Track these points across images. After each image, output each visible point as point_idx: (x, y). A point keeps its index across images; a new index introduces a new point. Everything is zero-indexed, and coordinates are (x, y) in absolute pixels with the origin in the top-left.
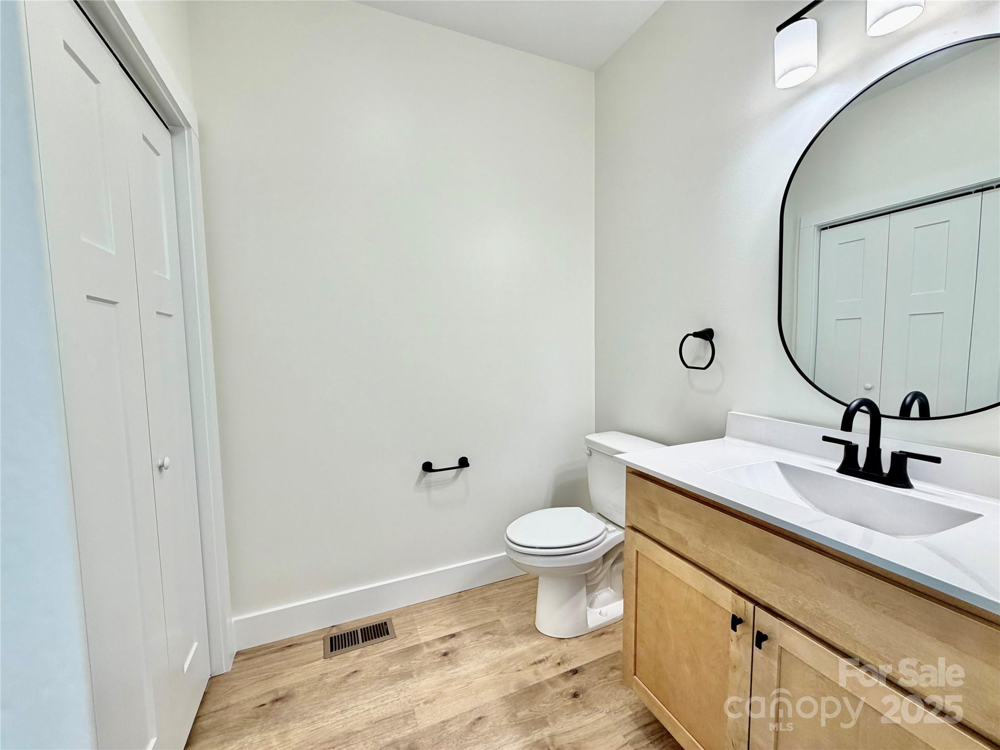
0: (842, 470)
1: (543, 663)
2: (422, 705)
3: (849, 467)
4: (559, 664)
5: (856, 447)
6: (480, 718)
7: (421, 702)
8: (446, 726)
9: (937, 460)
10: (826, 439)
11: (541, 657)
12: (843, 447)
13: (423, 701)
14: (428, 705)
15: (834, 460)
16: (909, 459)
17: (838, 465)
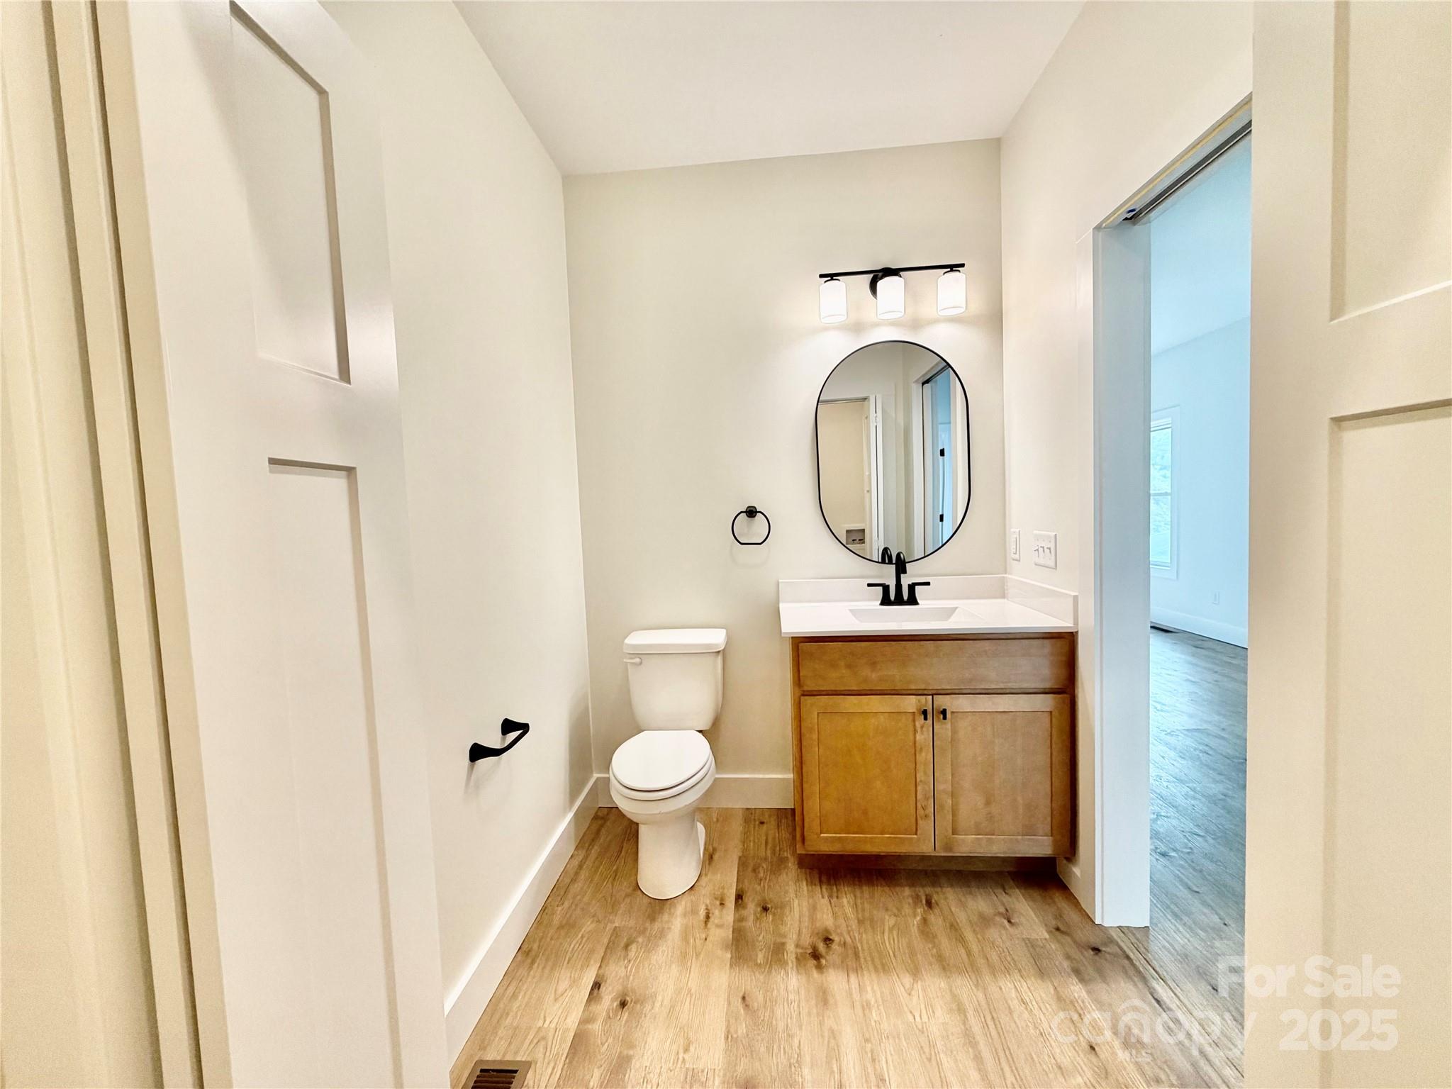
0: (883, 603)
1: (710, 915)
2: (687, 1057)
3: (886, 601)
4: (722, 904)
5: (888, 586)
6: (744, 998)
7: (681, 1056)
8: (735, 1036)
9: (928, 584)
10: (869, 585)
11: (702, 913)
12: (881, 588)
13: (681, 1051)
14: (692, 1049)
15: (877, 600)
16: (916, 587)
17: (879, 602)
